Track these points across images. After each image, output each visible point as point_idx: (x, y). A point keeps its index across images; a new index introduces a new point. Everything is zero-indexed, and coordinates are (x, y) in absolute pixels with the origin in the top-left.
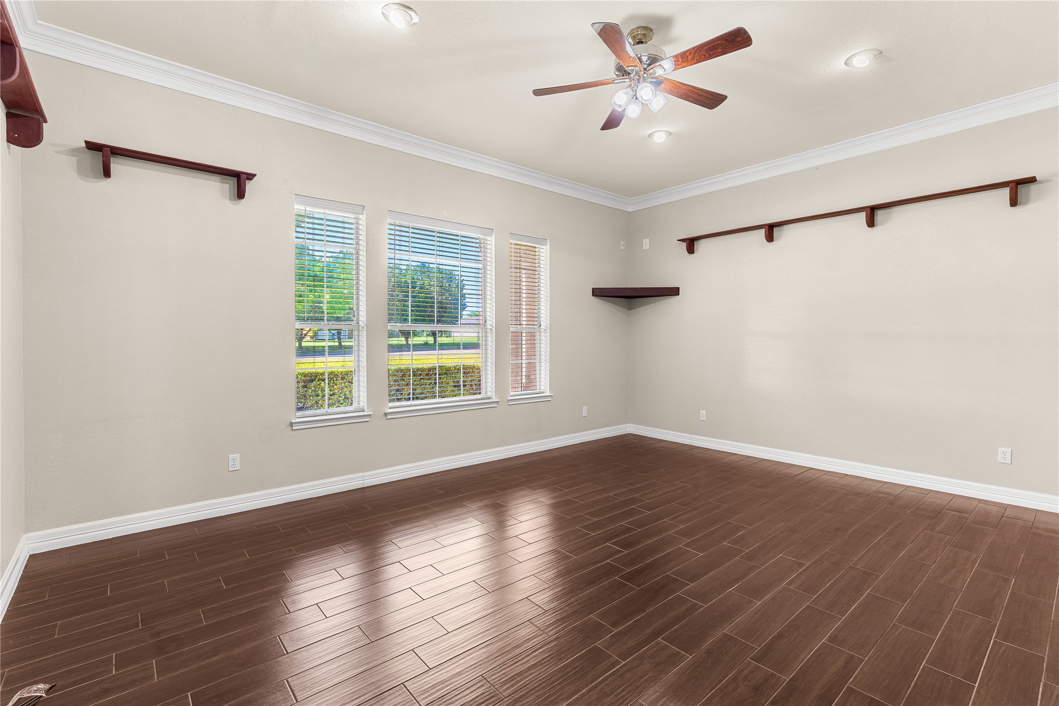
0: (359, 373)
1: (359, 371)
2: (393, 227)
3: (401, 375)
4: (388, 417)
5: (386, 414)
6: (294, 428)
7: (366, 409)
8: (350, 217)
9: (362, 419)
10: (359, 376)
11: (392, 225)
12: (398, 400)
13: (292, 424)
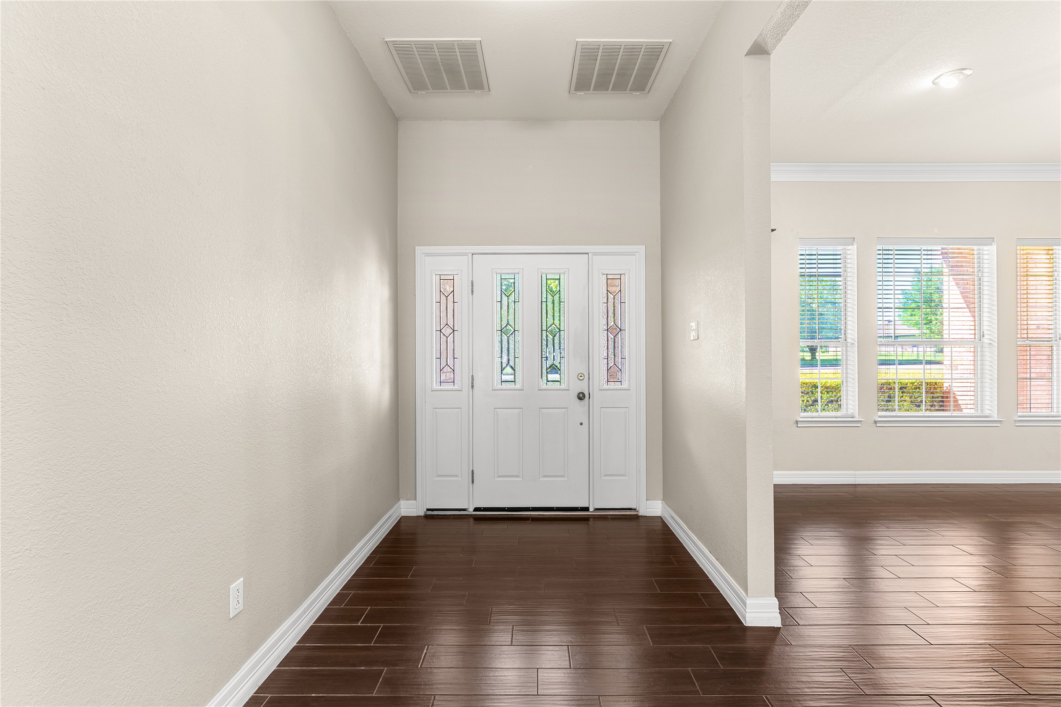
0: (847, 384)
1: (847, 382)
2: (881, 252)
3: (886, 388)
4: (878, 425)
5: (875, 422)
6: (799, 425)
7: (856, 415)
8: (839, 249)
9: (851, 423)
10: (847, 386)
11: (880, 250)
12: (887, 410)
13: (797, 422)
